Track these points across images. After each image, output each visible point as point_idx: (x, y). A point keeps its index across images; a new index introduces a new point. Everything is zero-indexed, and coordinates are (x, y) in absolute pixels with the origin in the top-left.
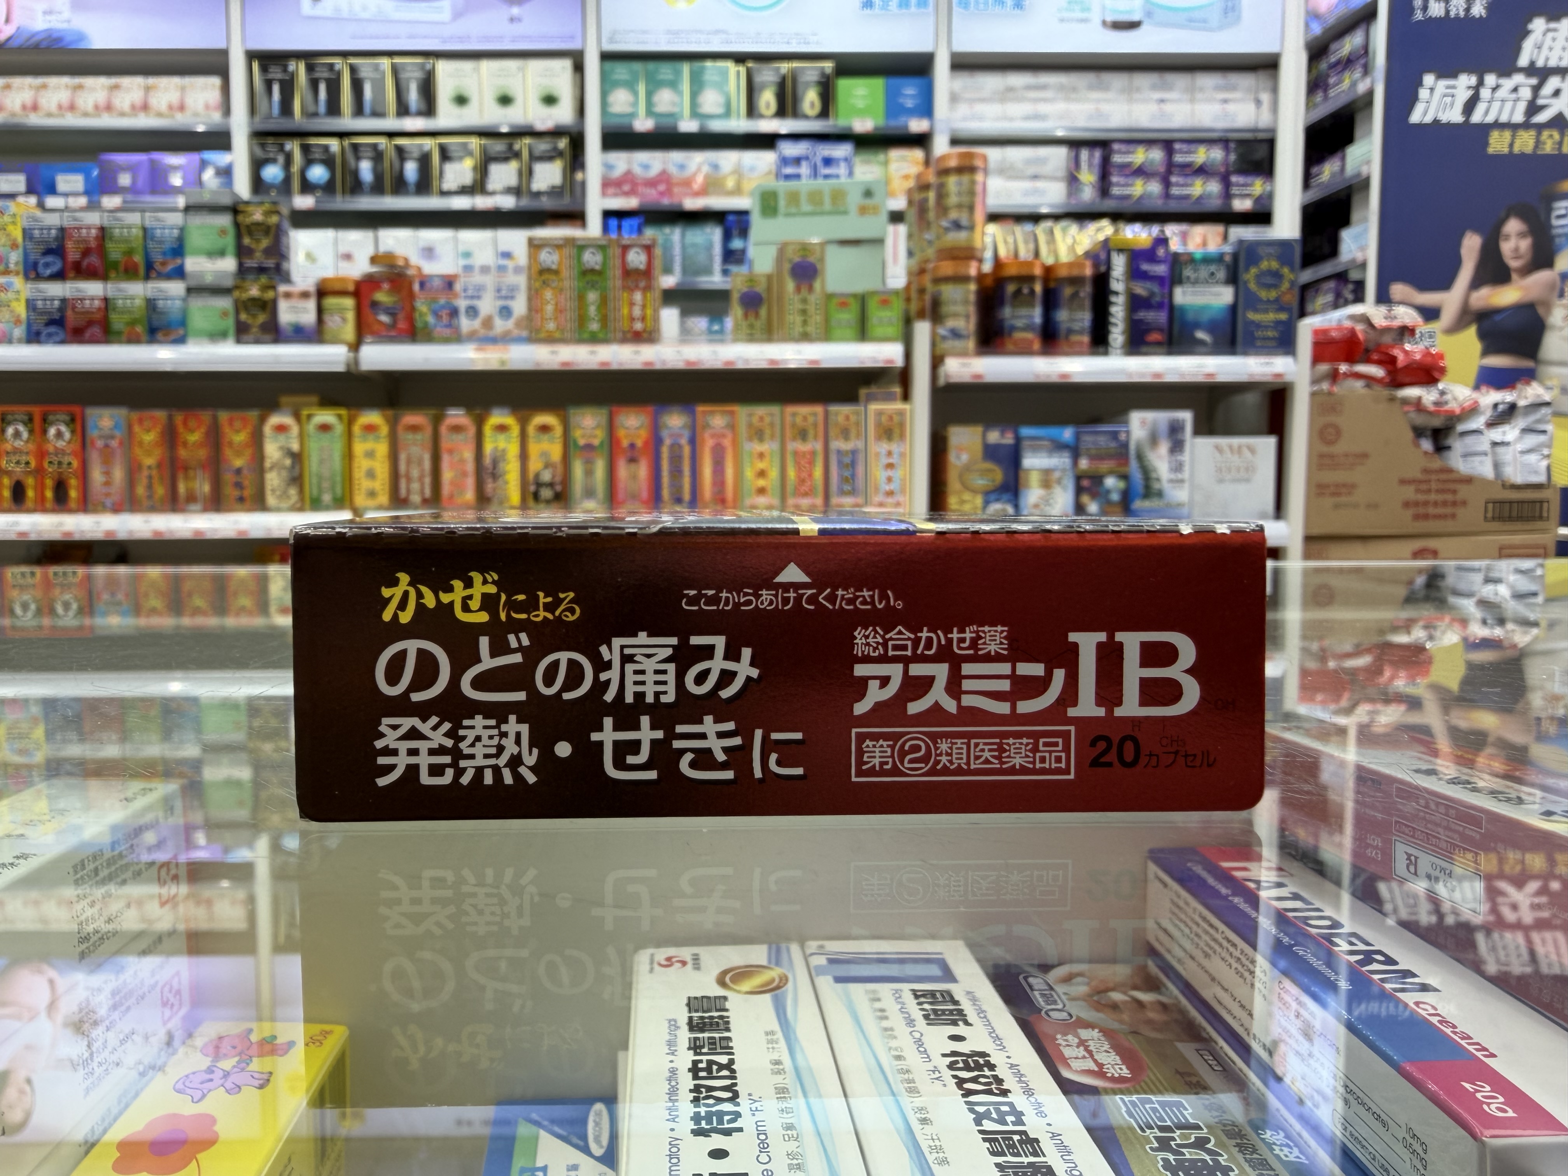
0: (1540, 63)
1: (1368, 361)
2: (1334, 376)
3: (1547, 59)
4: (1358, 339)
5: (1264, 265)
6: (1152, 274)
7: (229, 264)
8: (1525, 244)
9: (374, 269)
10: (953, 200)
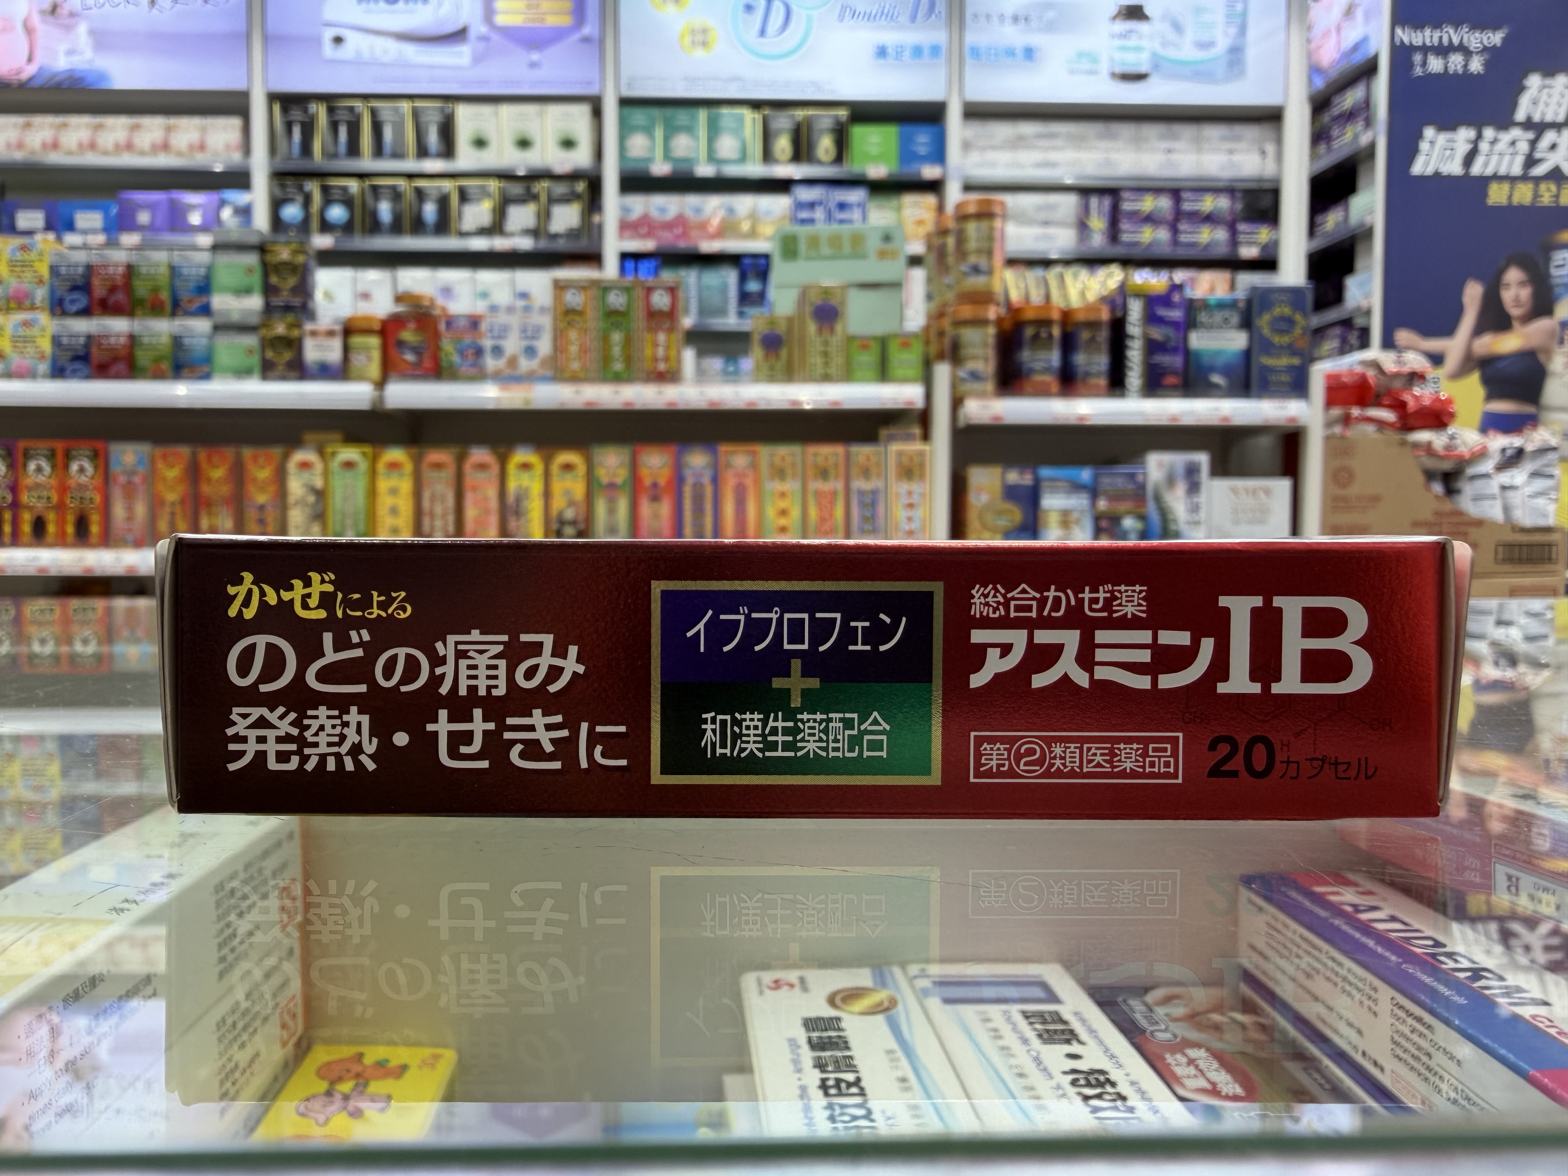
0: (1537, 118)
1: (1378, 404)
2: (1347, 420)
3: (1543, 114)
4: (1369, 383)
5: (1277, 311)
6: (1167, 319)
7: (255, 302)
8: (1525, 293)
9: (400, 309)
10: (972, 244)
